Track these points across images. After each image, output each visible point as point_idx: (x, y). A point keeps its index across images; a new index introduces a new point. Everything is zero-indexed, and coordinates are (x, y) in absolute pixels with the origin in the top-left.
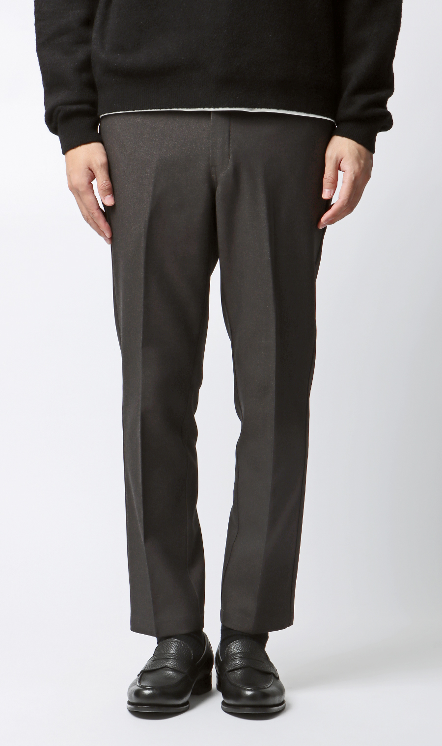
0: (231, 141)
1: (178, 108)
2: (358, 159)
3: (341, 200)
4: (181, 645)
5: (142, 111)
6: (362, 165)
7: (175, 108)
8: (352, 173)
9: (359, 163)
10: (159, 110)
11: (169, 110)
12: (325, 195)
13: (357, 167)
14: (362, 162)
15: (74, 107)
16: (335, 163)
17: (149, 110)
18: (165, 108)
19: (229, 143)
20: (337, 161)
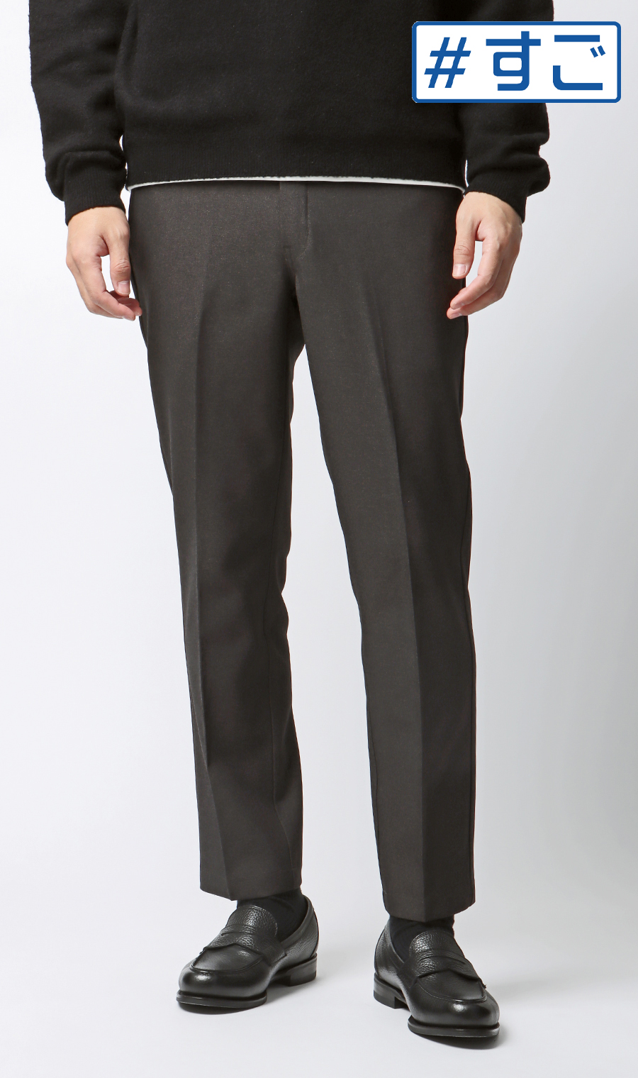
0: (309, 211)
1: (228, 177)
2: (504, 222)
3: (480, 278)
4: (262, 915)
5: (180, 181)
6: (509, 230)
7: (224, 177)
8: (496, 238)
9: (506, 227)
10: (202, 180)
11: (215, 179)
12: (457, 272)
13: (502, 231)
14: (510, 226)
15: (89, 154)
16: (470, 227)
17: (189, 181)
18: (211, 178)
19: (306, 214)
20: (473, 225)
